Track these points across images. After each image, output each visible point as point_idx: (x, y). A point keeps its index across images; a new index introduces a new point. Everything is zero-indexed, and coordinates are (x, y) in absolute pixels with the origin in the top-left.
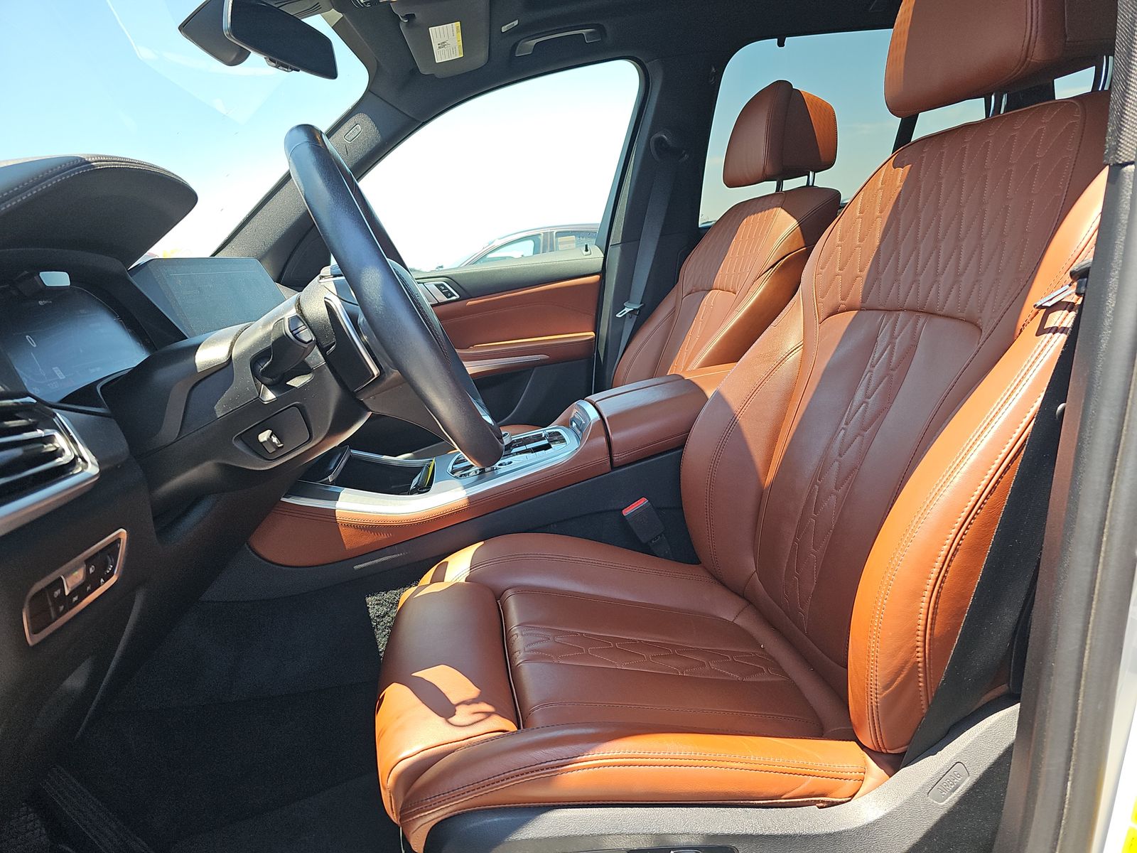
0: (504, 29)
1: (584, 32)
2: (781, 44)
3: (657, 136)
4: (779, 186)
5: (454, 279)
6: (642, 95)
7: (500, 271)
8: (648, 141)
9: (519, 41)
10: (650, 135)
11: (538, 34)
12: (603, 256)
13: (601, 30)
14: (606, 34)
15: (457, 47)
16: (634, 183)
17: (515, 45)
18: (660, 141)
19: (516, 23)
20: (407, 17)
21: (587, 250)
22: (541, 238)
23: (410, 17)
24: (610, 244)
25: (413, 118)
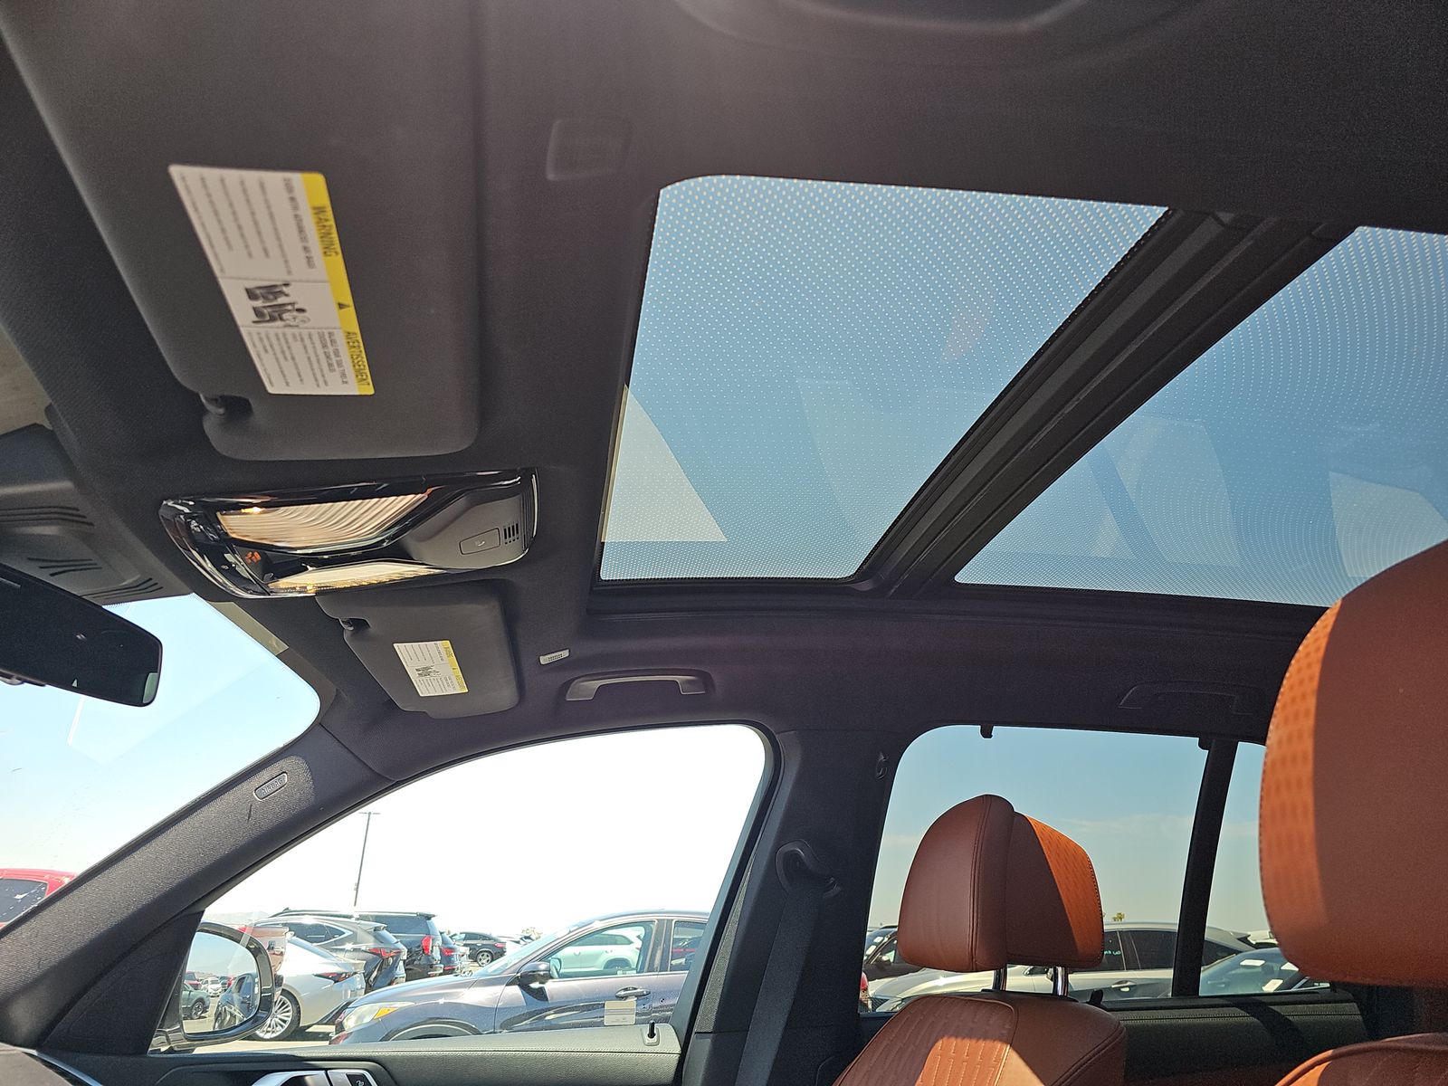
0: (544, 660)
1: (678, 678)
2: (987, 733)
3: (788, 848)
4: (1000, 980)
5: (390, 1068)
6: (769, 778)
7: (483, 1059)
8: (774, 852)
9: (574, 680)
10: (778, 845)
11: (602, 674)
12: (678, 1050)
13: (705, 679)
14: (713, 686)
15: (453, 677)
16: (744, 922)
17: (567, 685)
18: (795, 855)
19: (565, 654)
20: (352, 622)
21: (652, 1035)
22: (654, 927)
23: (360, 625)
24: (695, 1030)
25: (379, 775)
